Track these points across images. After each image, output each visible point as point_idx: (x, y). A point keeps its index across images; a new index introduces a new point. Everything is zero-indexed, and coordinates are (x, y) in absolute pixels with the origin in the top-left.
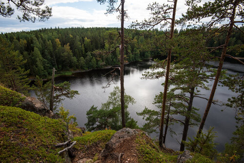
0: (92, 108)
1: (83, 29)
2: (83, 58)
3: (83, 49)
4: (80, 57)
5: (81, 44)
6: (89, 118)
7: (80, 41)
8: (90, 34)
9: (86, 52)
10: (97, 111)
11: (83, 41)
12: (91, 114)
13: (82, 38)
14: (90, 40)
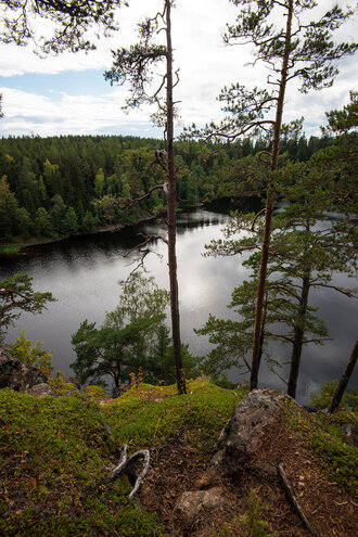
0: (84, 326)
1: (38, 139)
2: (44, 209)
3: (43, 187)
4: (37, 208)
5: (37, 178)
6: (79, 350)
7: (33, 169)
8: (56, 151)
9: (51, 195)
10: (95, 332)
11: (42, 168)
12: (82, 340)
13: (38, 161)
14: (58, 167)
